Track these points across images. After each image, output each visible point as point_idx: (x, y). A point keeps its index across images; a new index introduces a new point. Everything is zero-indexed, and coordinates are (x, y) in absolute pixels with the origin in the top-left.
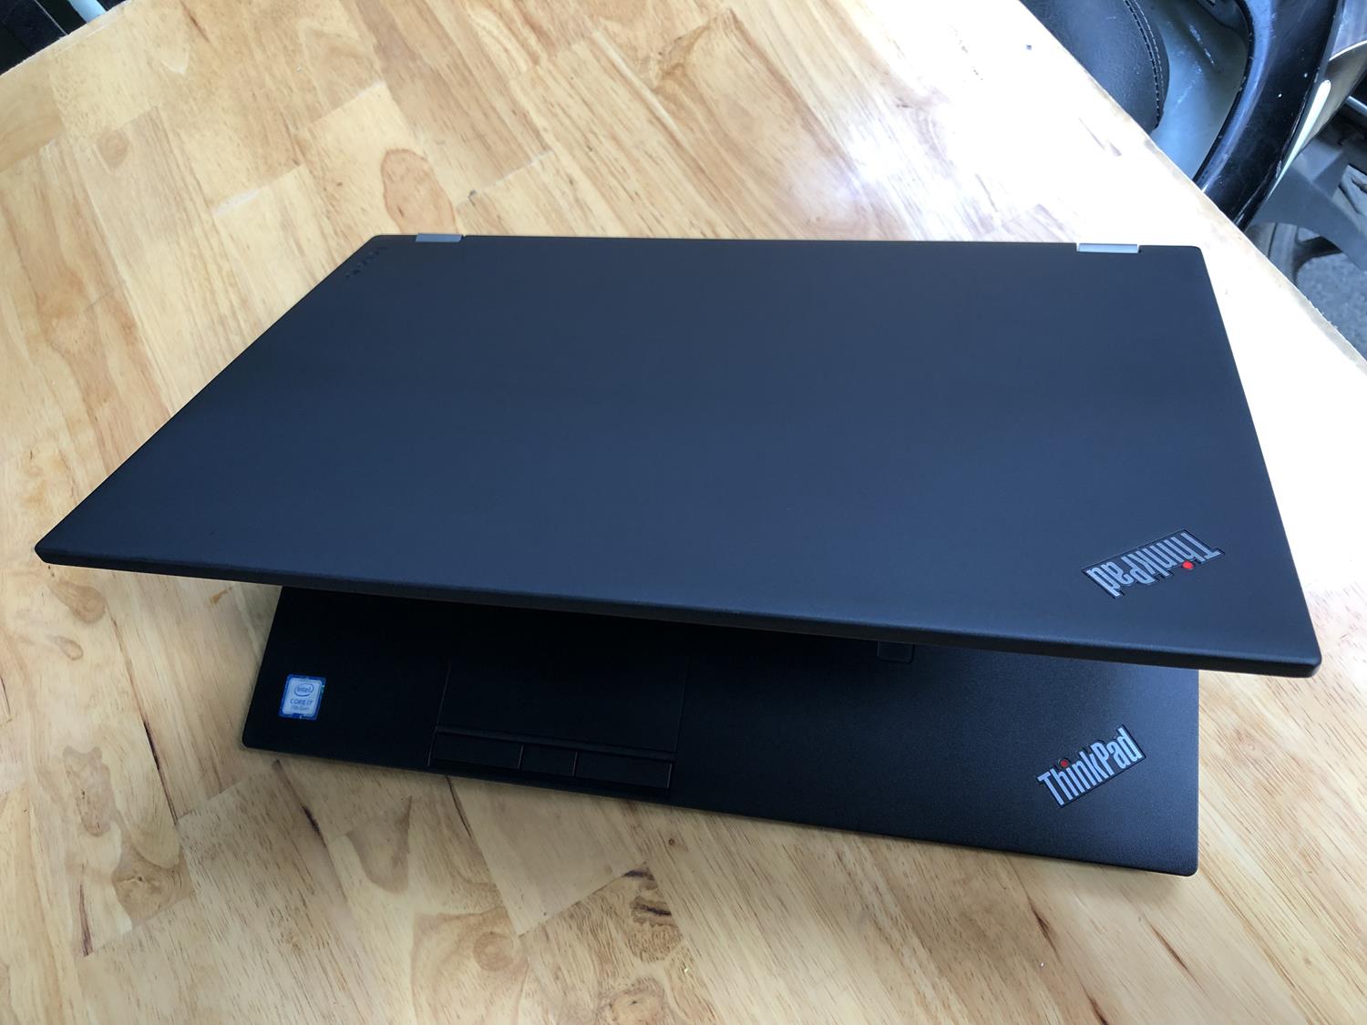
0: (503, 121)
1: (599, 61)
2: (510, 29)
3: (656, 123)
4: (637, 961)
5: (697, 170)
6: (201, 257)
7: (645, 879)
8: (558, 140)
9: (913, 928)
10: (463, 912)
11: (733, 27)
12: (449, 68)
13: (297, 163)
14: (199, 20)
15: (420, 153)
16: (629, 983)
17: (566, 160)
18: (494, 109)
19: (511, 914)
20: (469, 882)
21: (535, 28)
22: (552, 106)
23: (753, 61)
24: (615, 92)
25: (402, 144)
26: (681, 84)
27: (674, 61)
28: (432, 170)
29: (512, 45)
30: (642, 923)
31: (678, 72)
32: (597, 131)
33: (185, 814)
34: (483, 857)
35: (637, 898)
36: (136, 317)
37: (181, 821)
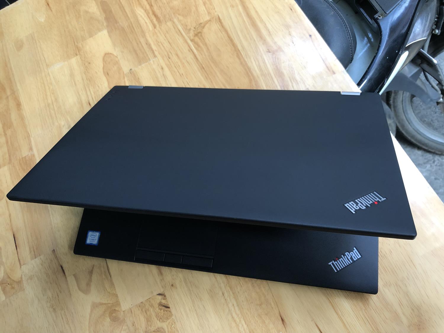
0: (142, 46)
1: (175, 29)
2: (148, 16)
3: (191, 51)
4: (158, 322)
5: (202, 68)
6: (44, 83)
7: (163, 296)
8: (159, 54)
9: (243, 318)
10: (107, 302)
11: (218, 21)
12: (128, 27)
13: (77, 55)
14: (50, 4)
15: (115, 54)
16: (155, 328)
17: (162, 61)
18: (140, 42)
19: (121, 304)
20: (109, 293)
21: (155, 16)
22: (159, 43)
23: (223, 33)
24: (179, 39)
25: (110, 52)
26: (200, 39)
27: (199, 31)
28: (119, 61)
29: (148, 21)
30: (161, 310)
31: (199, 35)
32: (172, 52)
33: (24, 265)
34: (114, 285)
35: (160, 302)
36: (21, 102)
37: (22, 267)
